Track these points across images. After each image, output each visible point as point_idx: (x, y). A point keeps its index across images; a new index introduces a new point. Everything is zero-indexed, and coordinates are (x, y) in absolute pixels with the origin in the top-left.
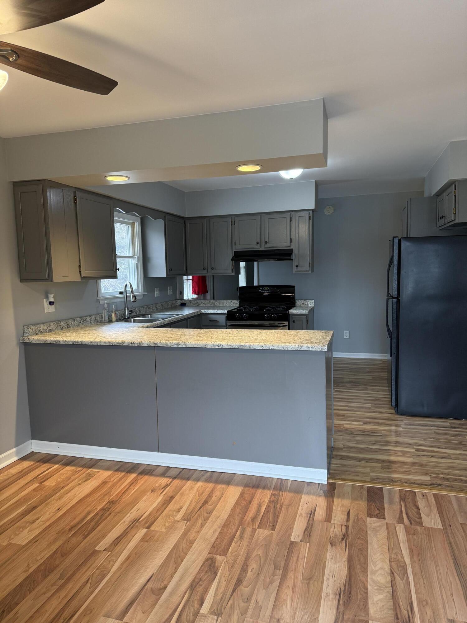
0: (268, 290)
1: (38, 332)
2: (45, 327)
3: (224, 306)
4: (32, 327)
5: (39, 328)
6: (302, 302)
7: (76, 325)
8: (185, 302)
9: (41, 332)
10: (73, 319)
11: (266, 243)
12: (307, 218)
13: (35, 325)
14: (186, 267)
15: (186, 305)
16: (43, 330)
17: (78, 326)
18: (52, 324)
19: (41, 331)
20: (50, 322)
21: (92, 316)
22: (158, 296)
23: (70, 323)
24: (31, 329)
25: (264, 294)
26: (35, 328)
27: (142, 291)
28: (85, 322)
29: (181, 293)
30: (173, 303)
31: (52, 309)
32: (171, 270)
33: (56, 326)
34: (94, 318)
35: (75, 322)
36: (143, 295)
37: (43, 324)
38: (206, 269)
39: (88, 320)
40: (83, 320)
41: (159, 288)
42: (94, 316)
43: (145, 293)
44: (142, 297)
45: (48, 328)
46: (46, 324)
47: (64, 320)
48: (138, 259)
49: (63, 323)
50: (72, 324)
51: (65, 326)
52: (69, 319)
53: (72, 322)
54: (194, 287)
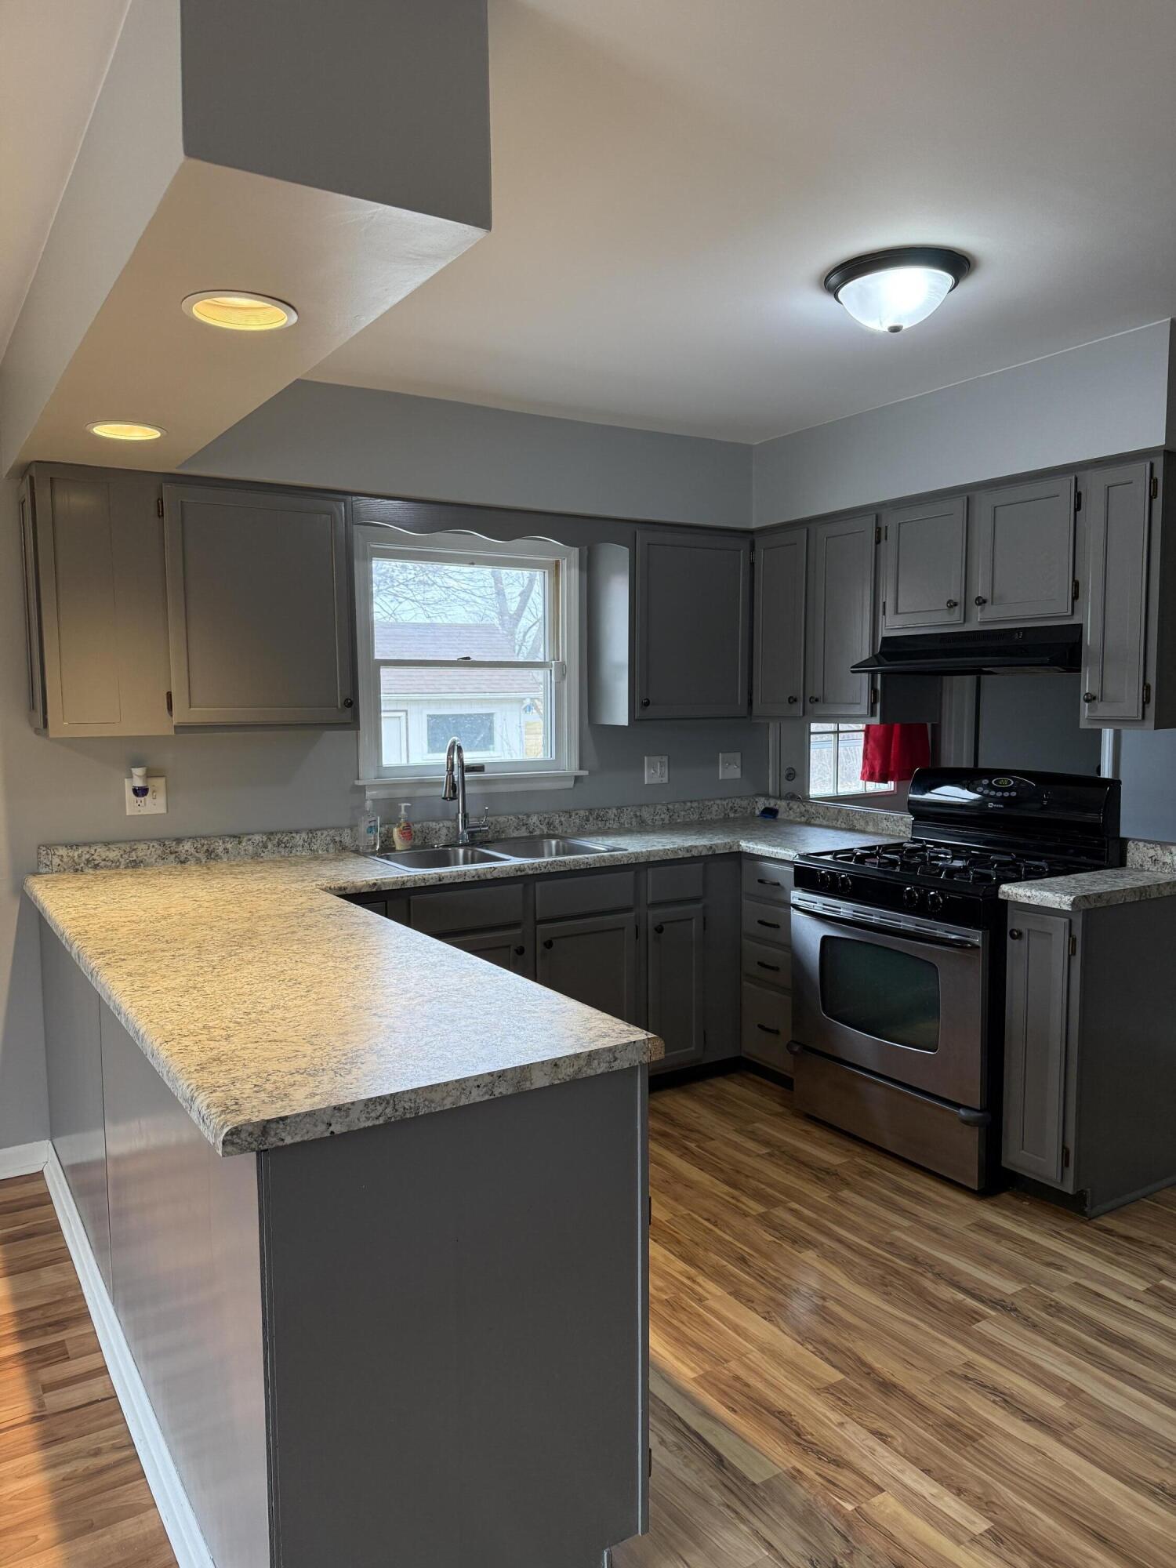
0: (1010, 789)
1: (82, 865)
2: (113, 855)
3: (880, 831)
4: (62, 851)
5: (87, 856)
6: (1152, 853)
7: (242, 853)
8: (777, 807)
9: (96, 867)
10: (235, 837)
11: (981, 602)
12: (1142, 489)
13: (70, 846)
14: (750, 694)
15: (779, 816)
16: (104, 860)
17: (256, 857)
18: (141, 846)
19: (96, 862)
20: (139, 841)
21: (319, 833)
22: (654, 781)
23: (221, 849)
24: (54, 854)
25: (991, 805)
26: (71, 854)
27: (570, 765)
28: (286, 846)
29: (791, 775)
30: (735, 805)
31: (154, 805)
32: (647, 704)
33: (159, 852)
34: (328, 838)
35: (244, 844)
36: (577, 779)
37: (107, 844)
38: (795, 700)
39: (301, 842)
40: (275, 842)
41: (665, 759)
42: (325, 833)
43: (585, 773)
44: (571, 784)
45: (126, 856)
46: (122, 846)
47: (195, 838)
48: (562, 671)
49: (187, 846)
50: (226, 851)
51: (197, 855)
52: (220, 837)
53: (229, 846)
54: (869, 756)
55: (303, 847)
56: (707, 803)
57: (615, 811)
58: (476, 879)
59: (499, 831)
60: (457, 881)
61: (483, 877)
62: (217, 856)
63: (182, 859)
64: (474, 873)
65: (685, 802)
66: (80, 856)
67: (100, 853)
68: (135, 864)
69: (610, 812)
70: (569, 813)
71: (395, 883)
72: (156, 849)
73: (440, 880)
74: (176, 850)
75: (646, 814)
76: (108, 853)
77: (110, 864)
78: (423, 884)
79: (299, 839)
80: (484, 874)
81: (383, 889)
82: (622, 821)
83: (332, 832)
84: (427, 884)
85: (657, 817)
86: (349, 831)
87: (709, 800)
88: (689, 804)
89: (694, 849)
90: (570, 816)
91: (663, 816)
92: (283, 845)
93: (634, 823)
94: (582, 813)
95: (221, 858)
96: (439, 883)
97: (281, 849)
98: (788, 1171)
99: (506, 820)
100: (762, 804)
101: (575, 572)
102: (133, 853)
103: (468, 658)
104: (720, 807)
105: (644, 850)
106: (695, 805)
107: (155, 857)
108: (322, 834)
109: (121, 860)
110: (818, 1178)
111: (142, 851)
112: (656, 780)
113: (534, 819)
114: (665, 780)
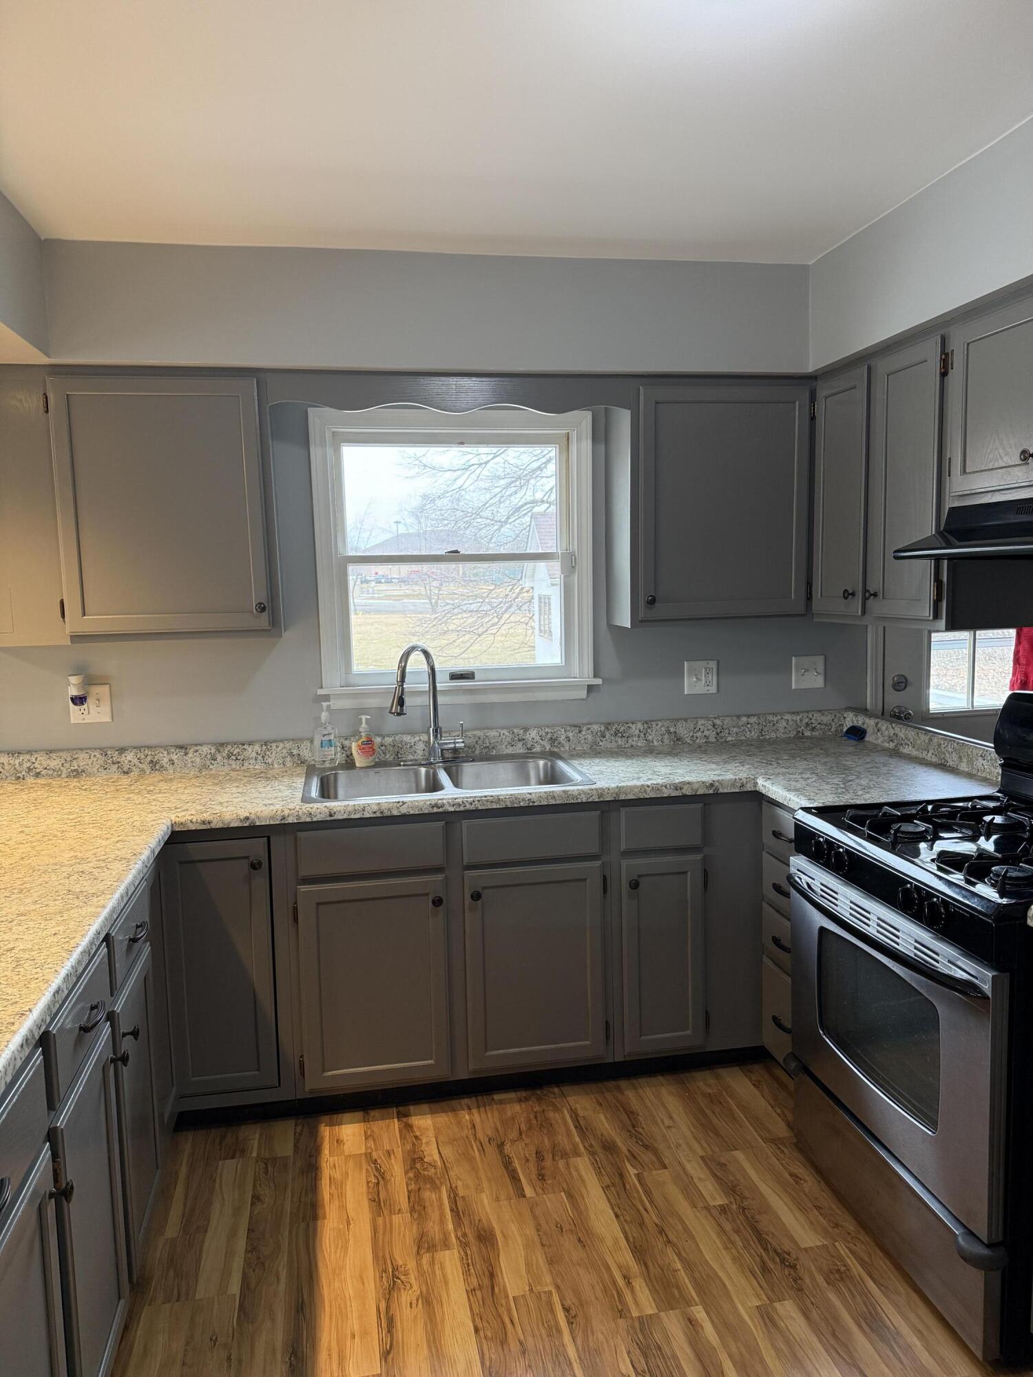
1: (24, 773)
2: (55, 763)
4: (3, 759)
5: (28, 764)
7: (189, 765)
8: (867, 727)
9: (38, 775)
10: (181, 747)
13: (11, 753)
15: (867, 738)
16: (46, 769)
18: (82, 755)
19: (38, 771)
20: (82, 749)
21: (274, 745)
22: (695, 691)
23: (166, 760)
26: (12, 762)
27: (583, 672)
28: (237, 759)
29: (901, 684)
30: (813, 721)
31: (96, 713)
32: (652, 602)
33: (101, 762)
34: (285, 751)
35: (190, 755)
36: (590, 688)
37: (49, 752)
38: (853, 594)
39: (254, 755)
40: (224, 755)
41: (713, 664)
42: (281, 745)
43: (599, 681)
44: (583, 694)
45: (67, 765)
46: (64, 755)
47: (139, 748)
48: (570, 564)
49: (130, 756)
50: (172, 762)
51: (141, 765)
52: (166, 748)
53: (174, 757)
54: (1023, 661)
55: (256, 760)
56: (771, 718)
57: (640, 726)
58: (378, 815)
59: (487, 747)
60: (353, 816)
61: (387, 813)
62: (162, 767)
63: (125, 769)
64: (375, 808)
65: (739, 717)
66: (20, 764)
67: (41, 761)
68: (77, 774)
69: (633, 727)
70: (579, 728)
71: (272, 818)
72: (98, 757)
73: (331, 815)
74: (119, 760)
75: (683, 730)
76: (48, 761)
77: (50, 772)
78: (308, 820)
79: (251, 751)
80: (389, 809)
81: (258, 824)
82: (650, 738)
83: (288, 745)
84: (315, 819)
85: (699, 734)
86: (309, 744)
87: (774, 714)
88: (744, 719)
89: (686, 787)
90: (580, 732)
91: (706, 733)
92: (234, 757)
93: (666, 741)
94: (596, 727)
95: (166, 770)
96: (329, 818)
97: (231, 762)
98: (729, 1244)
99: (497, 734)
100: (851, 720)
101: (587, 445)
102: (75, 762)
103: (456, 552)
104: (790, 723)
105: (613, 785)
106: (753, 720)
107: (97, 766)
108: (277, 747)
109: (62, 768)
110: (765, 1269)
111: (83, 760)
112: (700, 688)
113: (533, 734)
114: (713, 689)
